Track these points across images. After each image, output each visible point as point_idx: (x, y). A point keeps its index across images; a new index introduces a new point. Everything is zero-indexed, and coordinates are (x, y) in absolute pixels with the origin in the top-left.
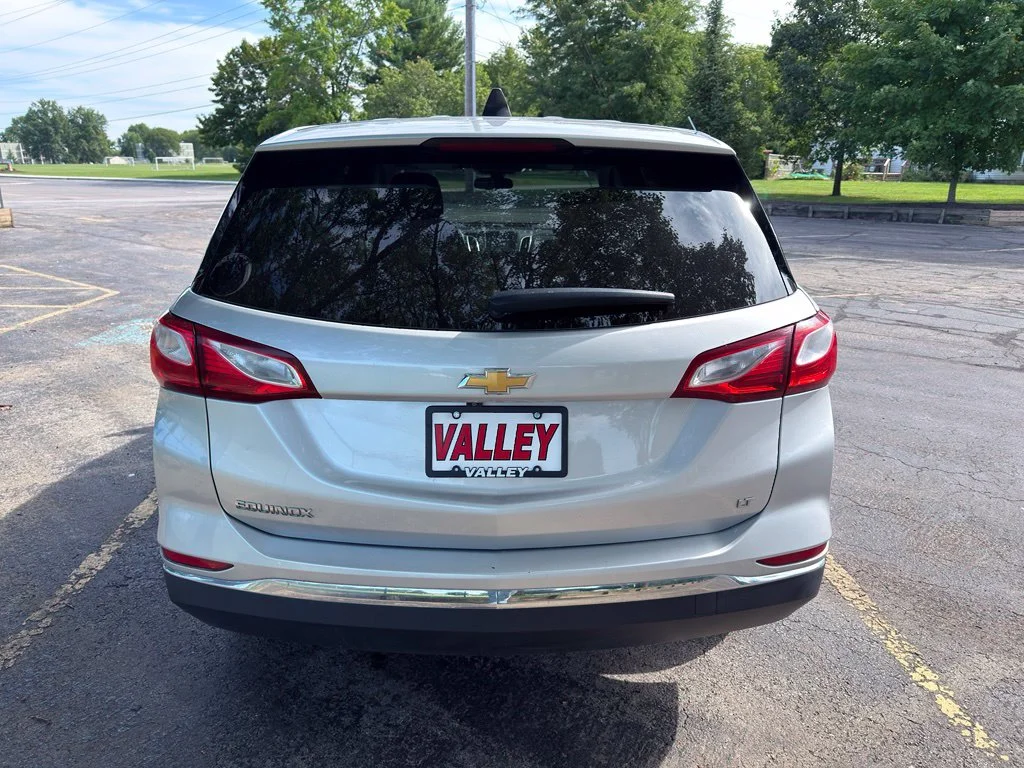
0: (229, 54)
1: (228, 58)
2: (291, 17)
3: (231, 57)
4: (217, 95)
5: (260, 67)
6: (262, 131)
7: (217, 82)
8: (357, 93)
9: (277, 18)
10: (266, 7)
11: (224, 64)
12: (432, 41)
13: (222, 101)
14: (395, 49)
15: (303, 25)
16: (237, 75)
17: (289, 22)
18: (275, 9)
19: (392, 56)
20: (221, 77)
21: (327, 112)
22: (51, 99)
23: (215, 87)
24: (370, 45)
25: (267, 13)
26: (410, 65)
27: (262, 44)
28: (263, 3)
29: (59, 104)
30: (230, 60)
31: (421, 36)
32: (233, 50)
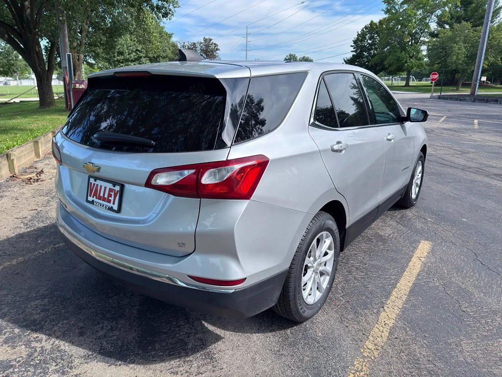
0: (363, 28)
1: (363, 30)
2: (397, 7)
3: (364, 29)
4: (354, 48)
5: (377, 33)
6: (371, 65)
7: (355, 42)
8: (424, 43)
9: (389, 8)
10: (385, 3)
11: (360, 33)
12: (477, 11)
13: (355, 51)
14: (452, 17)
15: (401, 10)
16: (365, 38)
17: (395, 9)
18: (389, 3)
19: (449, 21)
20: (358, 39)
21: (405, 54)
22: (294, 54)
23: (354, 45)
24: (437, 16)
25: (384, 6)
26: (456, 26)
27: (381, 22)
28: (383, 1)
29: (296, 55)
30: (364, 31)
31: (469, 8)
32: (366, 26)
